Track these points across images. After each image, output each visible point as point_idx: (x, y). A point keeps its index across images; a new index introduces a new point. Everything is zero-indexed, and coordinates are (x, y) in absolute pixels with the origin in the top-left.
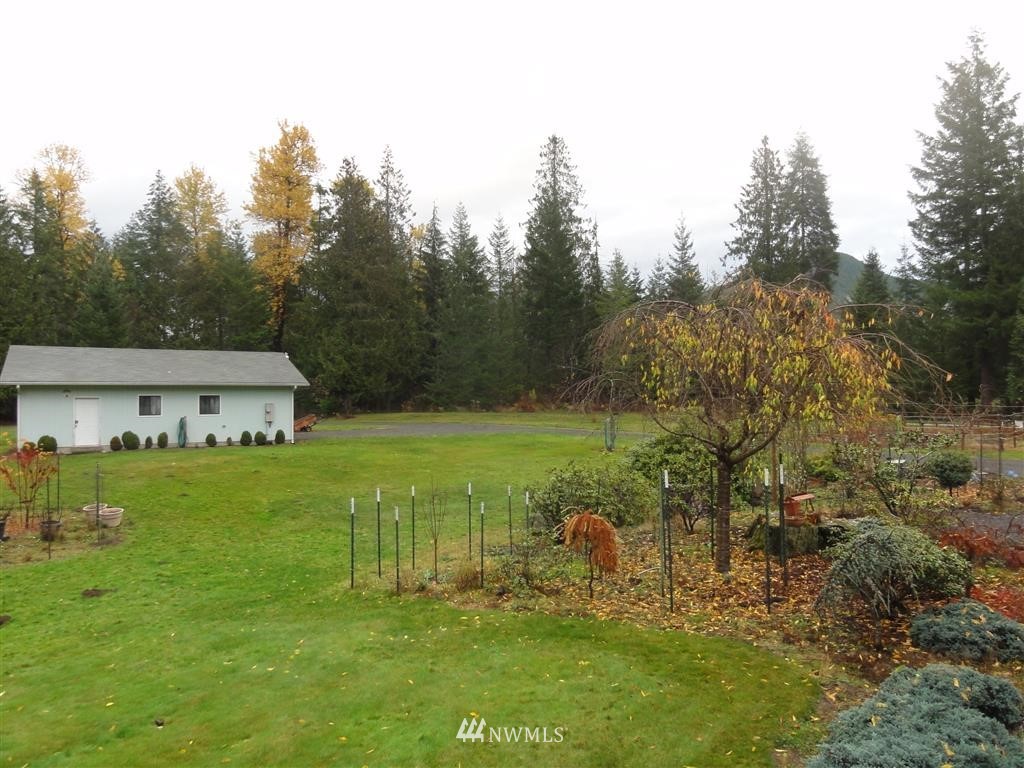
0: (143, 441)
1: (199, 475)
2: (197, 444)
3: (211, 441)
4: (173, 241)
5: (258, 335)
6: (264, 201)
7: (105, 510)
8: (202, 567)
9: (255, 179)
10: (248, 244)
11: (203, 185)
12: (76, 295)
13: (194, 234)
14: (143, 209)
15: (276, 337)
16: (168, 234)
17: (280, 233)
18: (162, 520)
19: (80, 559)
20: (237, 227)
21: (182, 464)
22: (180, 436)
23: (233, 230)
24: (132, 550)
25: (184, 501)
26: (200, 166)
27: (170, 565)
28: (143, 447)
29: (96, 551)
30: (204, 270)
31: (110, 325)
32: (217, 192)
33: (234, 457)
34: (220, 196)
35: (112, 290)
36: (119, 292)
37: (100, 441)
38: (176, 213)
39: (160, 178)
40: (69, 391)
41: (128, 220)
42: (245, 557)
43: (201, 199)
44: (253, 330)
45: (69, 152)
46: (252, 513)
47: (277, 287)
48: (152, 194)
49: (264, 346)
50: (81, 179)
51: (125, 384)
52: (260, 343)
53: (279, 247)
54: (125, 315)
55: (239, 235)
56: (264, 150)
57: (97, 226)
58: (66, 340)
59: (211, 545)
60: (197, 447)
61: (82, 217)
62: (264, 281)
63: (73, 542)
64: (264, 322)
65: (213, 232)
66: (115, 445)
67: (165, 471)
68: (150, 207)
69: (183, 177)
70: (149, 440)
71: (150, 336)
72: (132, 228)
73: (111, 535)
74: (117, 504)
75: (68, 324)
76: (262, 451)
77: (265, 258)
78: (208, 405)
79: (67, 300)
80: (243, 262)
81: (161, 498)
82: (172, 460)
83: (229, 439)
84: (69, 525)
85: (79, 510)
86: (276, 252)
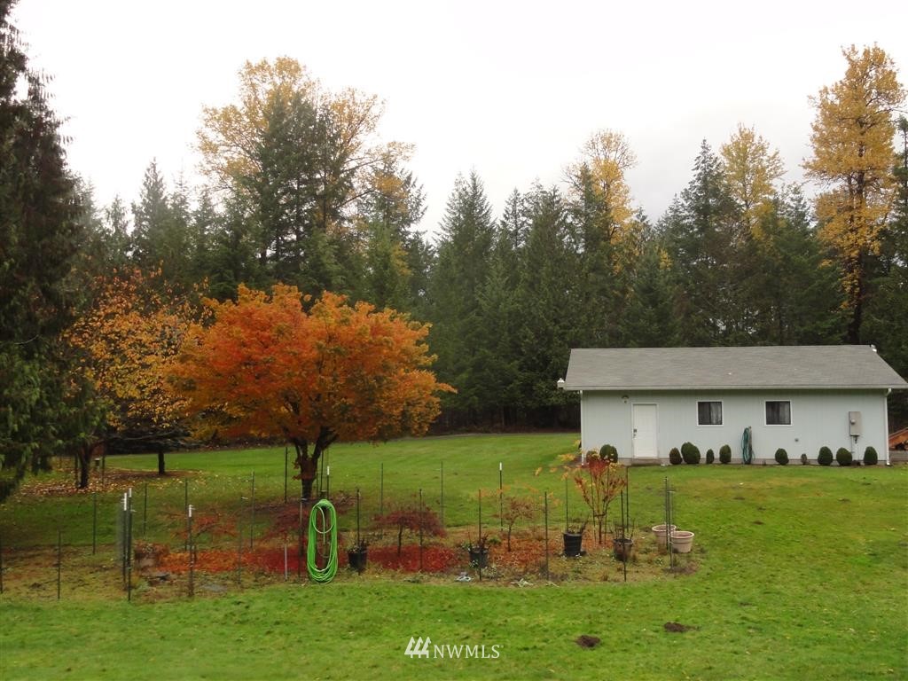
0: (703, 455)
1: (772, 499)
2: (765, 460)
3: (781, 457)
4: (723, 219)
5: (827, 325)
6: (828, 153)
7: (675, 533)
8: (794, 617)
9: (816, 129)
10: (811, 209)
11: (753, 148)
12: (624, 291)
13: (745, 208)
14: (688, 187)
15: (850, 326)
16: (716, 212)
17: (851, 191)
18: (735, 551)
19: (655, 585)
20: (796, 191)
21: (752, 485)
22: (744, 450)
23: (792, 195)
24: (708, 583)
25: (758, 530)
26: (748, 126)
27: (755, 608)
28: (705, 461)
29: (670, 579)
30: (758, 250)
31: (659, 321)
32: (770, 152)
33: (814, 480)
34: (774, 157)
35: (662, 282)
36: (667, 284)
37: (659, 452)
38: (724, 186)
39: (705, 148)
40: (627, 397)
41: (671, 203)
42: (847, 611)
43: (751, 165)
44: (822, 318)
45: (612, 140)
46: (846, 555)
47: (850, 260)
48: (697, 168)
49: (837, 337)
50: (625, 165)
51: (682, 388)
52: (830, 334)
53: (851, 208)
54: (675, 309)
55: (799, 201)
56: (826, 90)
57: (644, 214)
58: (618, 341)
59: (800, 590)
60: (765, 465)
61: (627, 206)
62: (832, 254)
63: (645, 565)
64: (835, 307)
65: (766, 202)
66: (675, 458)
67: (733, 492)
68: (696, 184)
69: (729, 143)
70: (710, 454)
71: (700, 332)
72: (676, 211)
73: (683, 562)
74: (685, 526)
75: (618, 323)
76: (847, 473)
77: (834, 224)
78: (776, 414)
79: (617, 297)
80: (806, 233)
81: (733, 524)
82: (739, 479)
83: (804, 456)
84: (640, 546)
85: (648, 530)
86: (847, 216)
